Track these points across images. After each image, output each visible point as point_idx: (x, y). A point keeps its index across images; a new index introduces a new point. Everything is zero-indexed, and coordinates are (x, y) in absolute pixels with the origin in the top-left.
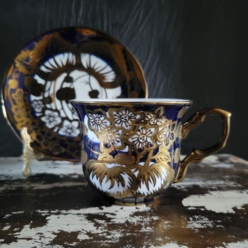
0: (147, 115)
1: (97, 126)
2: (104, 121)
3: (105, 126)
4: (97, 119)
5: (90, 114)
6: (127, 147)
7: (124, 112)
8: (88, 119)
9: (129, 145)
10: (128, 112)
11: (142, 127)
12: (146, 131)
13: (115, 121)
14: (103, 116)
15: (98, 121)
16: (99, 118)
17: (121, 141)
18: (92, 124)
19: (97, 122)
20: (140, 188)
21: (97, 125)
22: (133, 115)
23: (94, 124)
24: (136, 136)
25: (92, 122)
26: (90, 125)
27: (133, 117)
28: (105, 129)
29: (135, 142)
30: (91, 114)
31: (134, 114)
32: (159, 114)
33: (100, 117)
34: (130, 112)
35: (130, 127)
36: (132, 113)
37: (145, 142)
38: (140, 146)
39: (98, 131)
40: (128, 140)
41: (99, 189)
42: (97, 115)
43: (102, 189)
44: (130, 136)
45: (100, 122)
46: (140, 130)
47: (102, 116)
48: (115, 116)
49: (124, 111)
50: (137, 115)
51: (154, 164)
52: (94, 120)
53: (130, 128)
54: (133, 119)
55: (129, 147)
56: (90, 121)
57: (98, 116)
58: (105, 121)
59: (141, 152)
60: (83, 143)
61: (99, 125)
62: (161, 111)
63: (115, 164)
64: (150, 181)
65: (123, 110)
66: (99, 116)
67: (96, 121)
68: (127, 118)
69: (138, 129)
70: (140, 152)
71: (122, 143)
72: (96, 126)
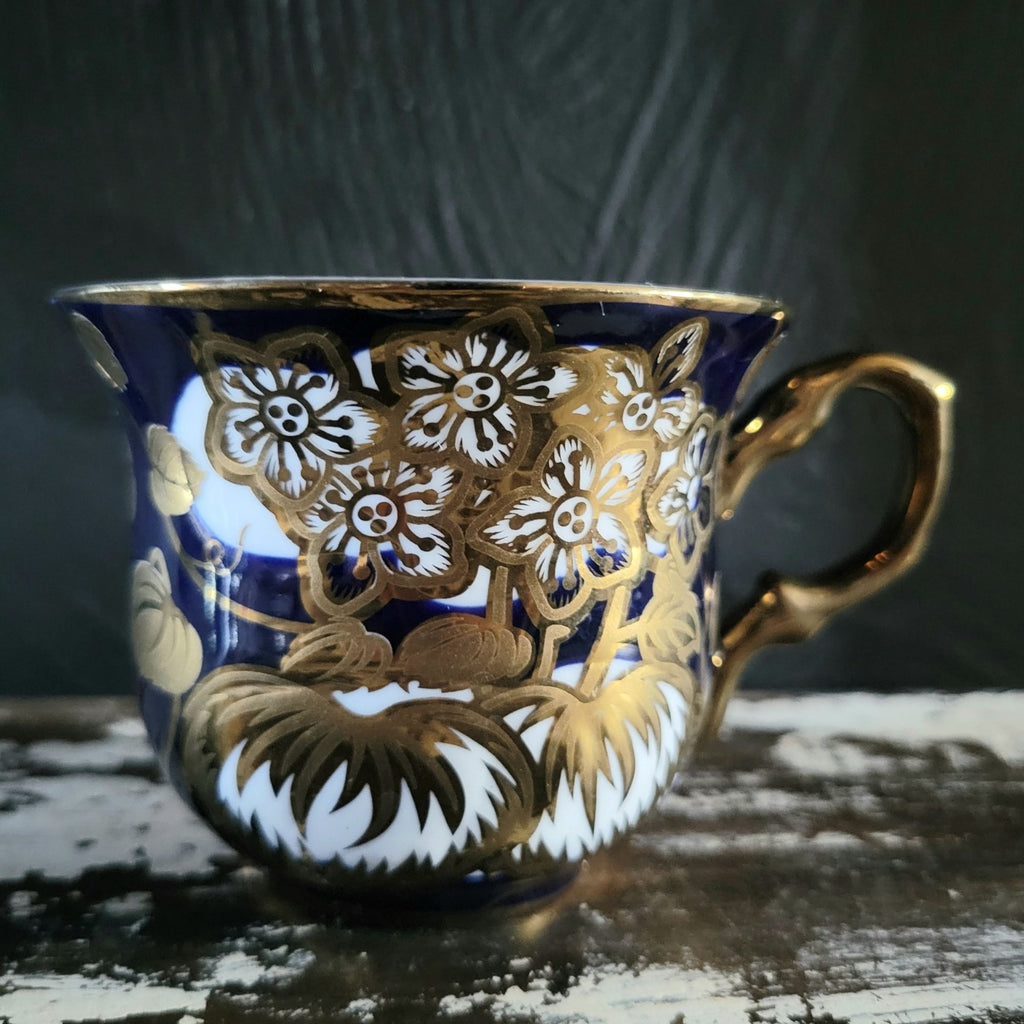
0: (612, 374)
1: (281, 449)
2: (334, 414)
3: (335, 447)
4: (283, 402)
5: (227, 372)
6: (483, 574)
7: (478, 354)
8: (208, 402)
9: (492, 565)
10: (501, 350)
11: (574, 448)
12: (598, 472)
13: (411, 414)
14: (328, 379)
15: (287, 416)
16: (298, 394)
17: (447, 540)
18: (236, 438)
19: (278, 423)
20: (553, 820)
21: (281, 439)
22: (531, 372)
23: (256, 437)
24: (539, 505)
25: (241, 426)
26: (224, 444)
27: (531, 386)
28: (338, 467)
29: (532, 546)
30: (239, 370)
31: (539, 367)
32: (671, 367)
33: (306, 387)
34: (519, 353)
35: (504, 449)
36: (526, 356)
37: (588, 540)
38: (561, 570)
39: (283, 484)
40: (487, 531)
41: (282, 849)
42: (286, 375)
43: (303, 849)
44: (500, 506)
45: (302, 422)
46: (563, 467)
47: (324, 376)
48: (415, 378)
49: (481, 341)
50: (559, 372)
51: (632, 670)
52: (261, 409)
53: (507, 453)
54: (529, 400)
55: (493, 577)
56: (228, 419)
57: (293, 381)
58: (344, 410)
59: (564, 604)
60: (156, 566)
61: (294, 441)
62: (688, 349)
63: (406, 689)
64: (605, 774)
65: (477, 338)
66: (303, 379)
67: (276, 412)
68: (494, 392)
69: (551, 464)
70: (558, 606)
71: (449, 551)
72: (267, 446)
